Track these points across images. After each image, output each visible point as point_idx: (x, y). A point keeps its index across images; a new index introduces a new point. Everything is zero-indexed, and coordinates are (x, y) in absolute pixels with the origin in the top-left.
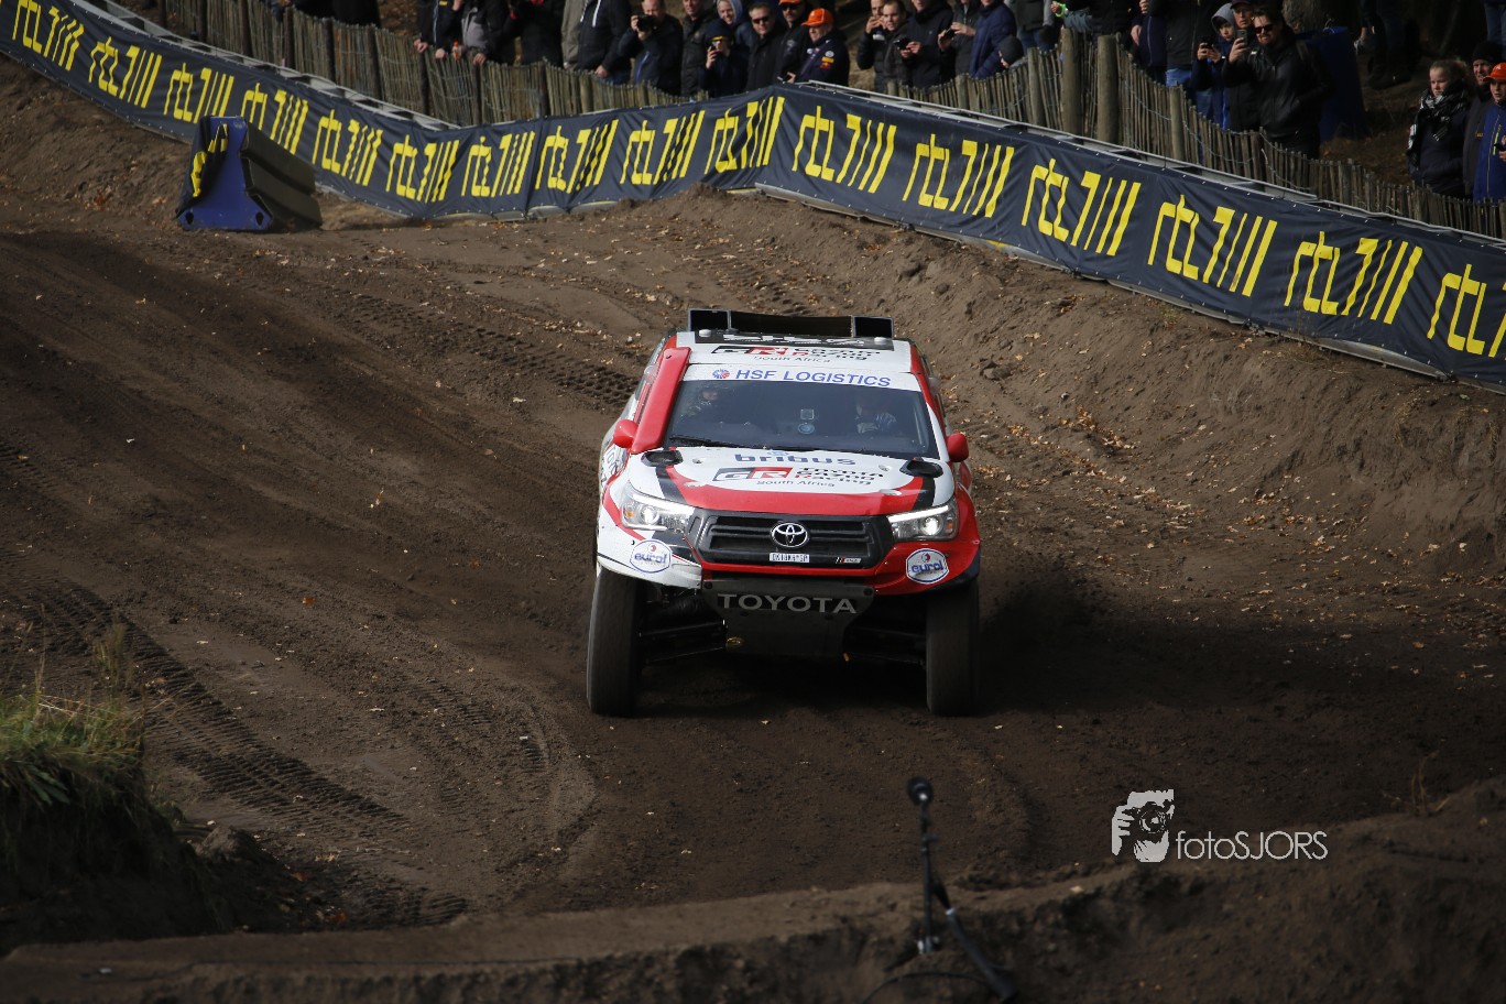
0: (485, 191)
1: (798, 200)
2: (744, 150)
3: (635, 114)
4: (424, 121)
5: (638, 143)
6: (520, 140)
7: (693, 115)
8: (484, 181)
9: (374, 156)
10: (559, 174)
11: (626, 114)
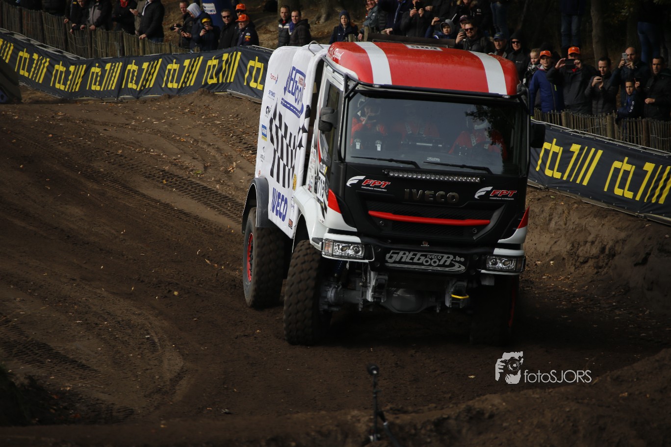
0: (98, 88)
1: (247, 98)
2: (221, 74)
3: (170, 56)
4: (69, 56)
5: (171, 69)
6: (115, 66)
7: (198, 58)
8: (97, 83)
9: (45, 70)
10: (134, 82)
11: (166, 56)
